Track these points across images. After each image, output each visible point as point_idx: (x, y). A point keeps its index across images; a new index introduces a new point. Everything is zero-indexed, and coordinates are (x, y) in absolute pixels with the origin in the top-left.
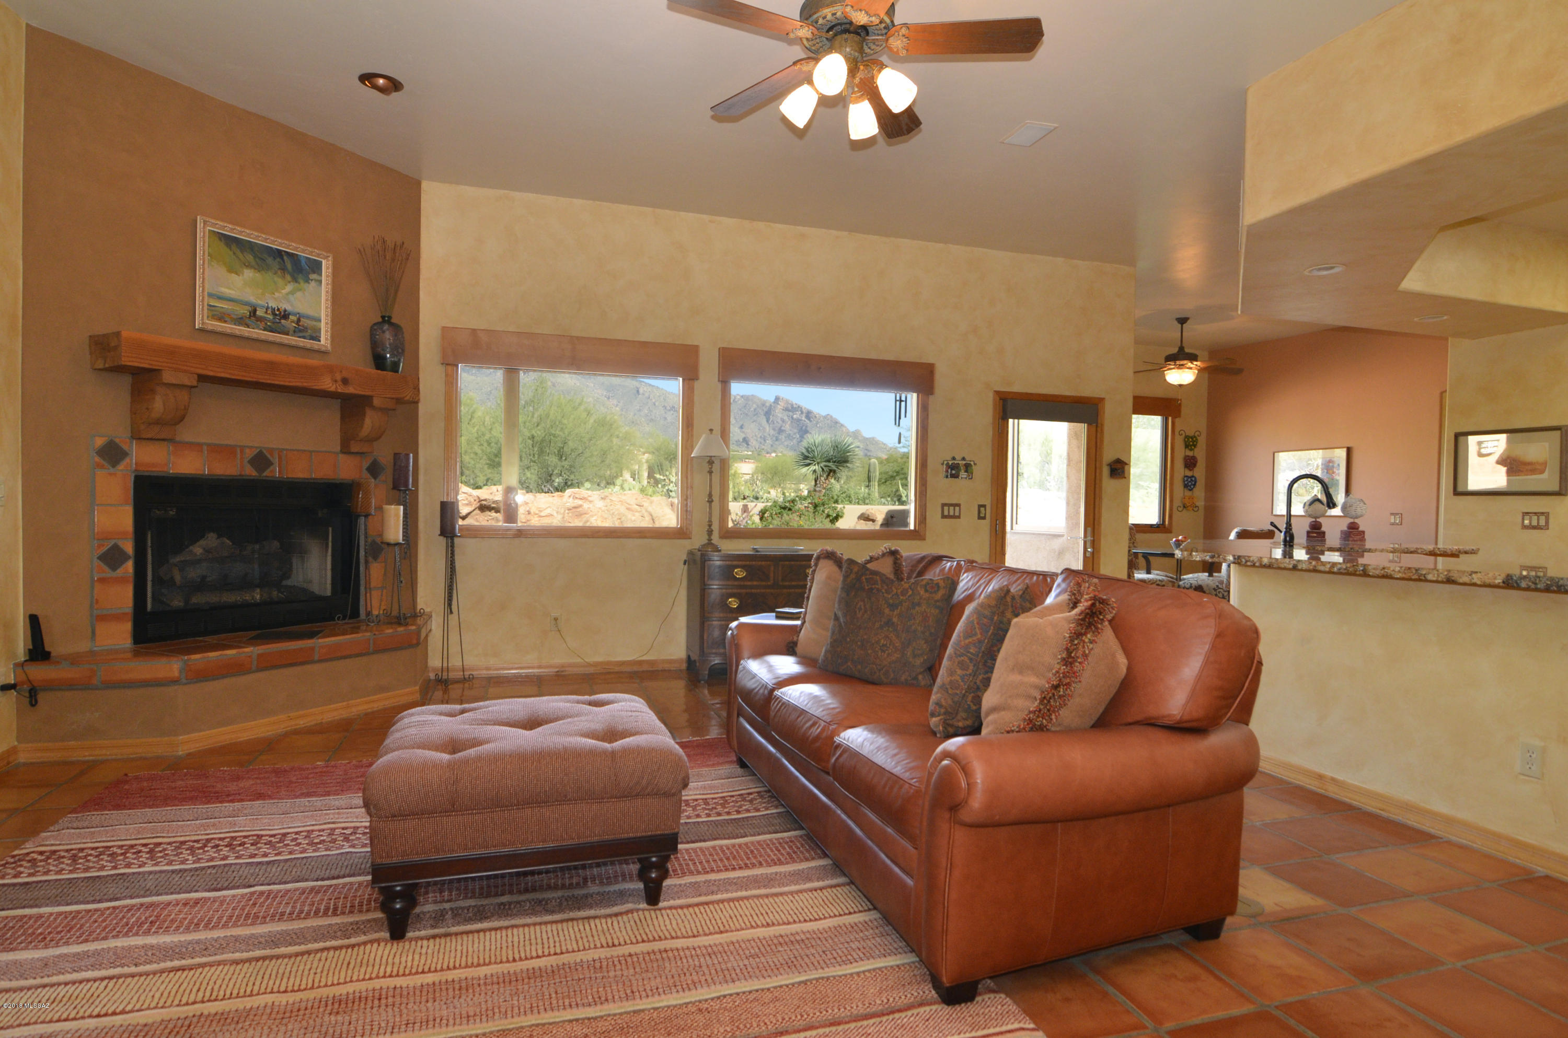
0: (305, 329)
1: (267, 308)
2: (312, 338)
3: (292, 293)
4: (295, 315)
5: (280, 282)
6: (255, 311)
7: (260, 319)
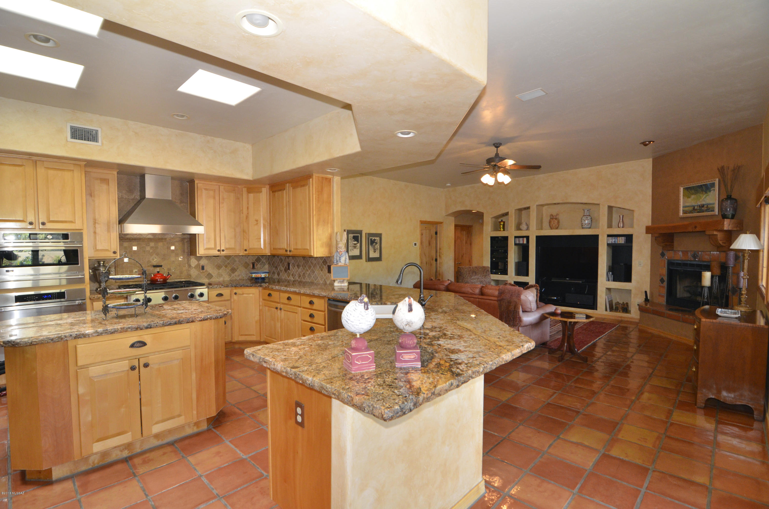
0: (709, 208)
1: (698, 206)
2: (712, 211)
3: (705, 198)
4: (706, 205)
5: (701, 195)
6: (694, 207)
7: (696, 209)
